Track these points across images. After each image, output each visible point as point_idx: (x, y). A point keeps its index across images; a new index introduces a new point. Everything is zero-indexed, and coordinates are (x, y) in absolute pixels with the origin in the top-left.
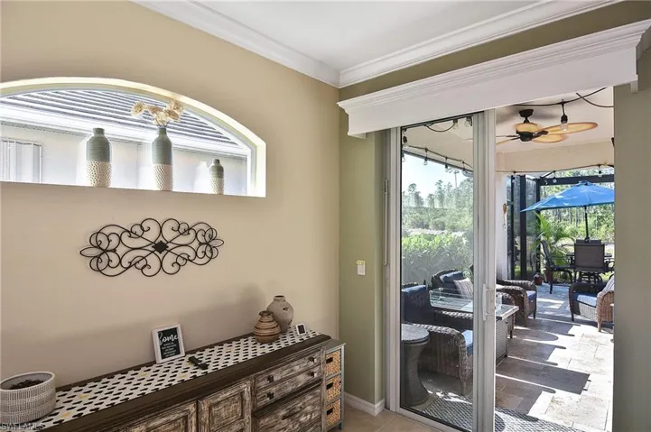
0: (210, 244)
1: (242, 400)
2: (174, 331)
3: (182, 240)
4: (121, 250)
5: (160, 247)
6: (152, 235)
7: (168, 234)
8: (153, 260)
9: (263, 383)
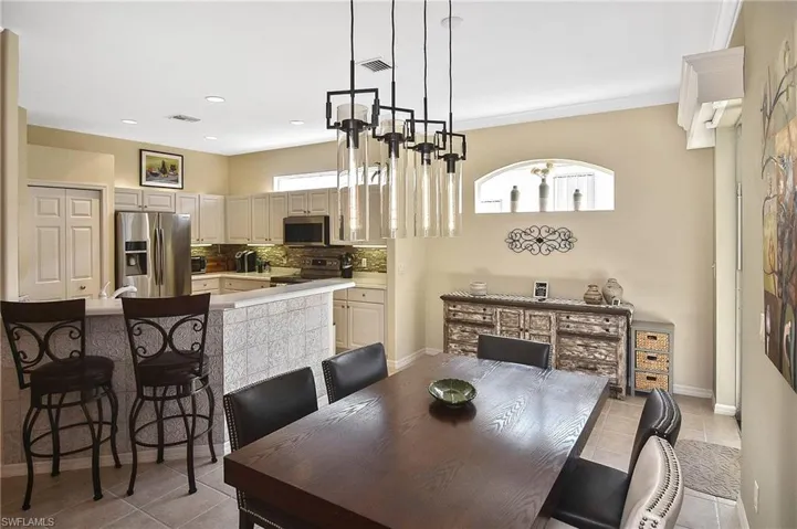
0: (568, 240)
1: (550, 322)
2: (545, 285)
3: (550, 237)
4: (521, 241)
5: (540, 240)
6: (536, 234)
7: (544, 234)
8: (536, 247)
9: (564, 318)
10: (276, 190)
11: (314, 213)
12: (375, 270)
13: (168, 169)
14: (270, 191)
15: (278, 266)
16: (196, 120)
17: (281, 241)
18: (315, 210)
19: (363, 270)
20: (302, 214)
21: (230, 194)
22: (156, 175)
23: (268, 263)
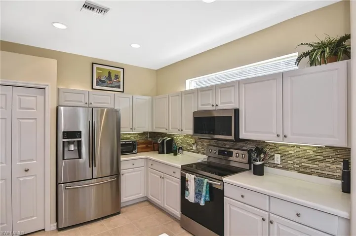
10: (188, 88)
11: (221, 107)
12: (292, 169)
13: (113, 77)
14: (183, 90)
15: (189, 151)
16: (101, 10)
17: (191, 132)
18: (222, 104)
19: (275, 166)
20: (209, 108)
21: (157, 95)
22: (103, 82)
23: (181, 148)
